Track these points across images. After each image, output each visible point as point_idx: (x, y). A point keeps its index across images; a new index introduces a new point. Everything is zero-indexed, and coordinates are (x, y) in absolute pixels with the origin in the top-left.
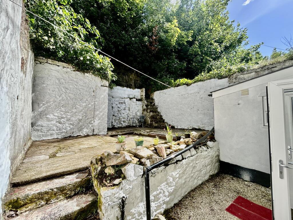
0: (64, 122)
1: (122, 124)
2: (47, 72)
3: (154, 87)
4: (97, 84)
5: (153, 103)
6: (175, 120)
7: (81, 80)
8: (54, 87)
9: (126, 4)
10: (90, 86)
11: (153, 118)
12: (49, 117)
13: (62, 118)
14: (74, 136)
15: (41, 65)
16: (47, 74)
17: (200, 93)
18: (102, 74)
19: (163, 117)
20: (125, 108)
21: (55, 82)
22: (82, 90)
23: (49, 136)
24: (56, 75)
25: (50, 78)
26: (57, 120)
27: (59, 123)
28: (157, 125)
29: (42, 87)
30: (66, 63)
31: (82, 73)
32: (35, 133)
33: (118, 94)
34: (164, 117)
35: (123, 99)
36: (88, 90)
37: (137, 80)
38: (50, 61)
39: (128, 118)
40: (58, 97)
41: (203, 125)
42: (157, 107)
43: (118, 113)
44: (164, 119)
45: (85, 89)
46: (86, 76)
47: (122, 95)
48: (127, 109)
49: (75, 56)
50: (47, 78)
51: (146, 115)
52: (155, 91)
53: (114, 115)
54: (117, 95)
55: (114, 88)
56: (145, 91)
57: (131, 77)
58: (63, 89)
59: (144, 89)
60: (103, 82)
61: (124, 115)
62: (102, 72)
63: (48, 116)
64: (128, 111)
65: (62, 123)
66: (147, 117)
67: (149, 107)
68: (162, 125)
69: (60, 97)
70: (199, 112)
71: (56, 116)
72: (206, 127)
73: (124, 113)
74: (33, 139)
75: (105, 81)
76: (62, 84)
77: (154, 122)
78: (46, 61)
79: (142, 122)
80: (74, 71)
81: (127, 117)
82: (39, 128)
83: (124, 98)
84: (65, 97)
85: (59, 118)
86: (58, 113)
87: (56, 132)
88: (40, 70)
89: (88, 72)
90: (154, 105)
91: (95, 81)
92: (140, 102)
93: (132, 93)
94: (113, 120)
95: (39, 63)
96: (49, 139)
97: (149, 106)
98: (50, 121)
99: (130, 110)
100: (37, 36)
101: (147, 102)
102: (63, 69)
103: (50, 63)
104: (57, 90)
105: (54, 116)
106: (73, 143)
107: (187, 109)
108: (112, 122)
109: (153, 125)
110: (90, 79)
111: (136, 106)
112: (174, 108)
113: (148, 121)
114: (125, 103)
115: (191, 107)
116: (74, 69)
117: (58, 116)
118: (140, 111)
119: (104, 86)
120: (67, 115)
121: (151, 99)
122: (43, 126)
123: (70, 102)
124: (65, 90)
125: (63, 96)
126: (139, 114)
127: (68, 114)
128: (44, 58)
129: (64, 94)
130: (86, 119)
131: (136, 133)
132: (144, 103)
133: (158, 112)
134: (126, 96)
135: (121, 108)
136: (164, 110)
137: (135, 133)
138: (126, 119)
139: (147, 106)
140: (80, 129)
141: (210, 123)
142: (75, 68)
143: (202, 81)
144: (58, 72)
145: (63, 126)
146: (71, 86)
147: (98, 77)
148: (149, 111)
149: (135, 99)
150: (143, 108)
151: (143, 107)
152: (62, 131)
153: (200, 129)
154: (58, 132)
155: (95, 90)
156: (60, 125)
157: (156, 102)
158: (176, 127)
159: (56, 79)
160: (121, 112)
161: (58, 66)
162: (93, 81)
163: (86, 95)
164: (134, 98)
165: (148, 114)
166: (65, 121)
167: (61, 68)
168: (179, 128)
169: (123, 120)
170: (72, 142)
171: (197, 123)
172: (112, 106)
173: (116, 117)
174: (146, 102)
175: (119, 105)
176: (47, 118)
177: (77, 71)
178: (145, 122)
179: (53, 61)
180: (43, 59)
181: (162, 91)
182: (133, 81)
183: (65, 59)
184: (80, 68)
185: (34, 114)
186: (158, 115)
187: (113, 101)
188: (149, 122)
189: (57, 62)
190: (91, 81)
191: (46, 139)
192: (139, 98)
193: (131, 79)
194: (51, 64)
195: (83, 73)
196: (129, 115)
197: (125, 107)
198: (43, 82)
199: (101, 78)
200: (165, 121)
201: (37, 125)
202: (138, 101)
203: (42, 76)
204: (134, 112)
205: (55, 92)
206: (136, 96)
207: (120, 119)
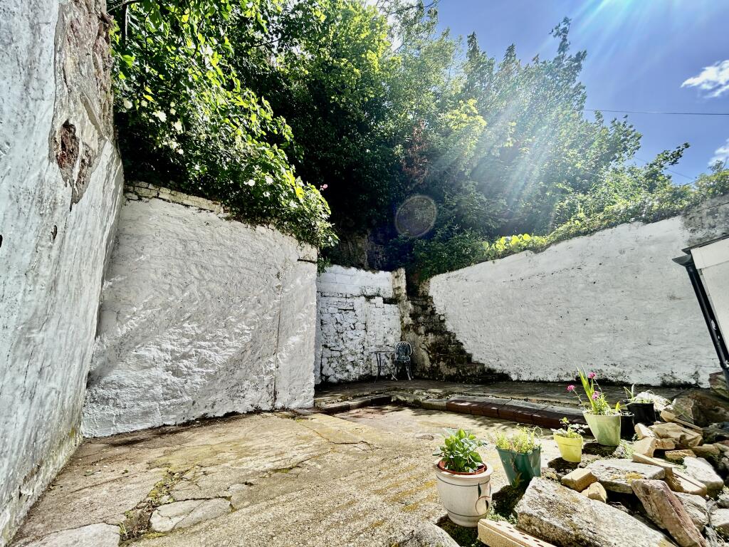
0: (189, 368)
1: (348, 371)
2: (156, 222)
3: (428, 265)
4: (288, 255)
5: (430, 309)
6: (508, 354)
7: (244, 244)
8: (168, 264)
9: (353, 73)
10: (268, 261)
11: (439, 350)
12: (147, 353)
13: (185, 356)
14: (216, 415)
15: (140, 202)
16: (153, 227)
17: (585, 269)
18: (303, 228)
19: (465, 347)
20: (354, 324)
21: (173, 249)
22: (247, 271)
23: (139, 421)
24: (178, 230)
25: (160, 239)
26: (169, 364)
27: (174, 374)
28: (453, 371)
29: (136, 264)
30: (208, 199)
31: (249, 226)
32: (96, 411)
33: (336, 286)
34: (468, 348)
35: (348, 300)
36: (262, 271)
37: (376, 253)
38: (165, 193)
39: (362, 353)
40: (177, 292)
41: (617, 369)
42: (442, 318)
43: (336, 337)
44: (468, 351)
45: (256, 268)
46: (258, 233)
47: (345, 288)
48: (360, 326)
49: (231, 182)
50: (151, 238)
51: (414, 342)
52: (432, 274)
53: (326, 346)
54: (333, 288)
55: (325, 268)
56: (404, 277)
57: (360, 245)
58: (193, 267)
59: (402, 272)
60: (304, 250)
61: (353, 343)
62: (302, 223)
63: (141, 352)
64: (363, 333)
65: (181, 372)
66: (417, 349)
67: (422, 318)
68: (468, 371)
69: (183, 291)
70: (589, 325)
71: (167, 351)
72: (630, 373)
73: (352, 339)
74: (85, 430)
75: (308, 247)
76: (194, 254)
77: (444, 361)
78: (155, 194)
79: (404, 364)
80: (228, 219)
81: (362, 351)
82: (110, 393)
83: (352, 296)
84: (198, 291)
85: (176, 359)
86: (174, 340)
87: (160, 405)
88: (136, 218)
89: (265, 223)
90: (433, 312)
91: (283, 246)
92: (393, 305)
93: (371, 283)
94: (325, 361)
95: (136, 197)
96: (135, 428)
97: (419, 316)
98: (146, 368)
99: (368, 330)
100: (138, 107)
101: (413, 304)
102: (199, 215)
103: (167, 197)
104: (178, 272)
105: (161, 350)
106: (217, 448)
107: (547, 320)
108: (322, 368)
109: (440, 372)
110: (268, 240)
111: (384, 316)
112: (501, 317)
113: (423, 360)
114: (353, 310)
115: (560, 312)
116: (228, 214)
117: (173, 352)
118: (395, 332)
119: (305, 261)
120: (201, 347)
121: (421, 297)
122: (122, 385)
123: (210, 306)
124: (200, 273)
125: (193, 288)
126: (394, 340)
127: (203, 343)
128: (151, 186)
129: (196, 283)
130: (255, 358)
131: (402, 398)
132: (405, 307)
133: (449, 333)
134: (357, 292)
135: (345, 325)
136: (465, 326)
137: (398, 400)
138: (359, 355)
139: (414, 316)
140: (236, 392)
141: (642, 360)
142: (231, 211)
143: (585, 234)
144: (185, 222)
145: (186, 382)
146: (216, 262)
147: (291, 235)
148: (422, 330)
149: (381, 299)
150: (402, 322)
151: (401, 319)
152: (179, 401)
153: (606, 379)
154: (168, 402)
155: (281, 270)
156: (175, 379)
157: (439, 305)
158: (514, 377)
159: (178, 241)
160: (344, 335)
161: (187, 206)
162: (278, 247)
163: (258, 286)
164: (378, 296)
165: (422, 338)
166: (192, 365)
167: (194, 212)
168: (525, 377)
169: (350, 358)
170: (213, 442)
171: (590, 362)
172: (322, 318)
173: (332, 350)
174: (411, 306)
175: (338, 316)
176: (138, 357)
177: (235, 219)
178: (413, 364)
179: (173, 192)
180: (147, 188)
181: (455, 273)
182: (366, 256)
183: (206, 188)
184: (245, 212)
185: (102, 347)
186: (450, 342)
187: (324, 305)
188: (427, 363)
189: (184, 198)
190: (271, 245)
191: (127, 430)
192: (390, 295)
193: (360, 249)
194: (168, 201)
195: (252, 223)
196: (365, 344)
197: (354, 321)
198: (139, 249)
199: (299, 239)
200: (475, 359)
201: (106, 383)
202: (388, 303)
203: (140, 233)
204: (380, 336)
205: (170, 277)
206: (382, 290)
207: (341, 356)
